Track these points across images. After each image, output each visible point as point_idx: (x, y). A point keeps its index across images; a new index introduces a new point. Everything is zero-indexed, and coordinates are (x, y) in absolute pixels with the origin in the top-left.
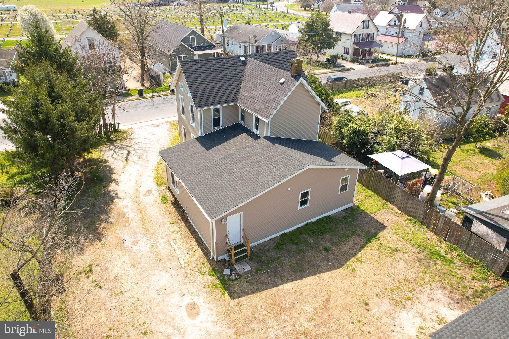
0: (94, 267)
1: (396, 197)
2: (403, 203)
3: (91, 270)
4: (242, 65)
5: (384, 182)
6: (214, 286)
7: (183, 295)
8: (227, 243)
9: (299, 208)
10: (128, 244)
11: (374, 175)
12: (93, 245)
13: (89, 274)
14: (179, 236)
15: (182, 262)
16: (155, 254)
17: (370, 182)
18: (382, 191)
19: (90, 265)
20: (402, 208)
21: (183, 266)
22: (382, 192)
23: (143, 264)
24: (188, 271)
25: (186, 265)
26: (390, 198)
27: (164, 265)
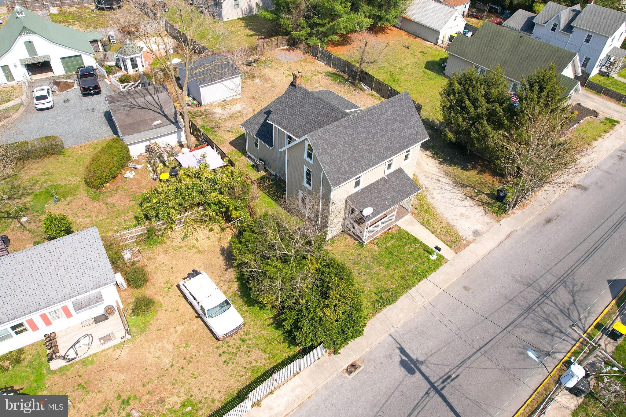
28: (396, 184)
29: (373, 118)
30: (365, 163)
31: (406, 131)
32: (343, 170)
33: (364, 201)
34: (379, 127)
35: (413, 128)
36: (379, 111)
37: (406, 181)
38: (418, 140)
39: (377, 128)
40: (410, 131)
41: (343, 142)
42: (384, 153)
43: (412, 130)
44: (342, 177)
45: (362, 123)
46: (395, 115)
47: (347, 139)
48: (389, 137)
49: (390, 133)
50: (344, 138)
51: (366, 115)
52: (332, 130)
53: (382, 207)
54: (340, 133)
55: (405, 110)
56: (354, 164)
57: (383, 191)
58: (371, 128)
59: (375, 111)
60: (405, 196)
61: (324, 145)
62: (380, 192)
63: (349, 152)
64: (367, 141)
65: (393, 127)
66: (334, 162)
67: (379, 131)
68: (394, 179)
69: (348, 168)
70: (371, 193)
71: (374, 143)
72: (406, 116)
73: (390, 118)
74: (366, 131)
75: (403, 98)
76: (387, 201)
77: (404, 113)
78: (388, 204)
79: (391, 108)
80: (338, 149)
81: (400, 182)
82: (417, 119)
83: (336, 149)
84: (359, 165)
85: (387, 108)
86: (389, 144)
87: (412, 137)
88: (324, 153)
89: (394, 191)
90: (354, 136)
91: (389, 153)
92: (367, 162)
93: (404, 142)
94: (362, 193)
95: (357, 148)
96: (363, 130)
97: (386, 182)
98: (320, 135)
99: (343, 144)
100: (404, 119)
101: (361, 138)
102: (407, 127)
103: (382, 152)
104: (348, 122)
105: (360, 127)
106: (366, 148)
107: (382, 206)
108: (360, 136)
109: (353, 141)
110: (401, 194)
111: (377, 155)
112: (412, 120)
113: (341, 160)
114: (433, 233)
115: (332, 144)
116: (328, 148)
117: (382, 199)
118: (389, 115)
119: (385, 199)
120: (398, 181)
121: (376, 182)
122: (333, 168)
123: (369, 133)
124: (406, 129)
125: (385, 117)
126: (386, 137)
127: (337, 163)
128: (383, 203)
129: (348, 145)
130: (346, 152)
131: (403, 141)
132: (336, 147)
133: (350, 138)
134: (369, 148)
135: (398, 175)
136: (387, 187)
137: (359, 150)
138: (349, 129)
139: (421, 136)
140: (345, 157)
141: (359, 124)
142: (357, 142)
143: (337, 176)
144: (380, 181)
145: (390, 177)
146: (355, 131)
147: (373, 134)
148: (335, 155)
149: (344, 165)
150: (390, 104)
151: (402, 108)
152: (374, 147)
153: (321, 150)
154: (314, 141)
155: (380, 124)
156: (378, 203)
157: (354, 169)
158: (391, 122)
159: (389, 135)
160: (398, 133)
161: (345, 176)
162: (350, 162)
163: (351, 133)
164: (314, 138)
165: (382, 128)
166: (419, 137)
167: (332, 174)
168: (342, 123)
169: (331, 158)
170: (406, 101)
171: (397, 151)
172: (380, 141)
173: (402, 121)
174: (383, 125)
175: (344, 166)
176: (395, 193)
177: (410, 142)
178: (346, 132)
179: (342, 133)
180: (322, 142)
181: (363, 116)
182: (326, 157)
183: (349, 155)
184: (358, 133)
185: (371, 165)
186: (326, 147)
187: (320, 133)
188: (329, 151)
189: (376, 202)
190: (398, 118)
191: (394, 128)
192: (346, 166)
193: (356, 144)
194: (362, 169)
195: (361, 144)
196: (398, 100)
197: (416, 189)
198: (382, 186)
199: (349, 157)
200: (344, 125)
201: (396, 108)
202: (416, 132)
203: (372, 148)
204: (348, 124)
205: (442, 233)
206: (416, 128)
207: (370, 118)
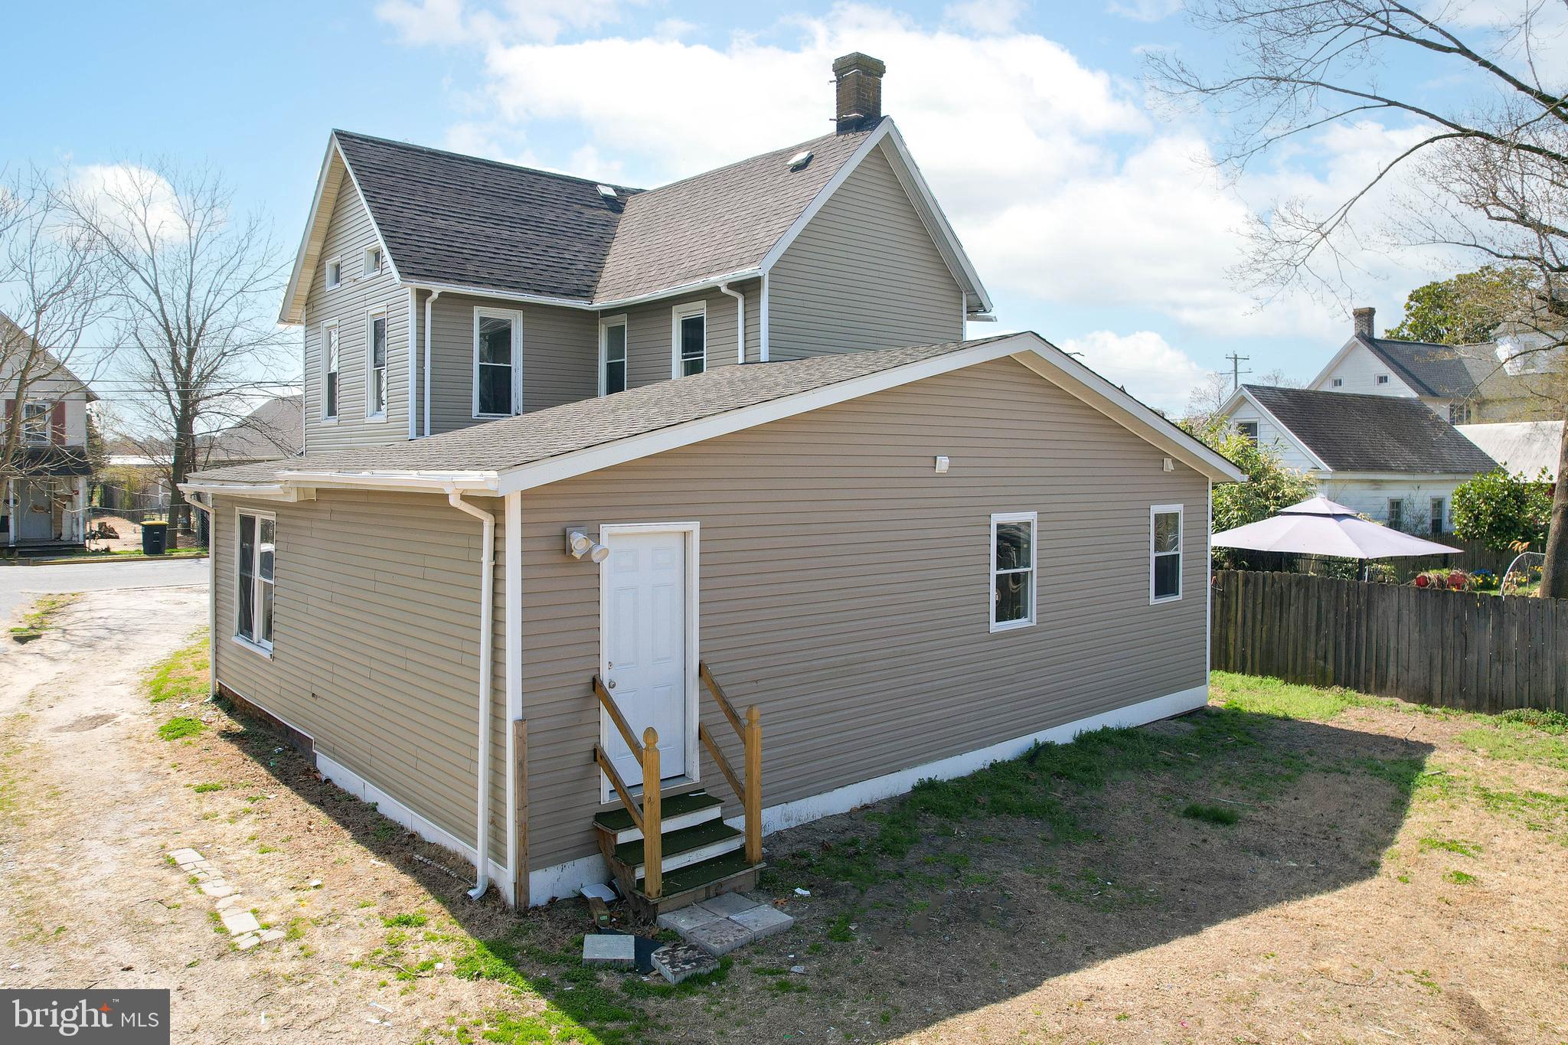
1: (1392, 644)
2: (1438, 662)
4: (606, 206)
5: (1307, 597)
8: (597, 756)
9: (996, 627)
11: (1245, 593)
17: (1231, 636)
18: (1305, 649)
20: (1437, 689)
22: (1305, 658)
26: (1358, 665)
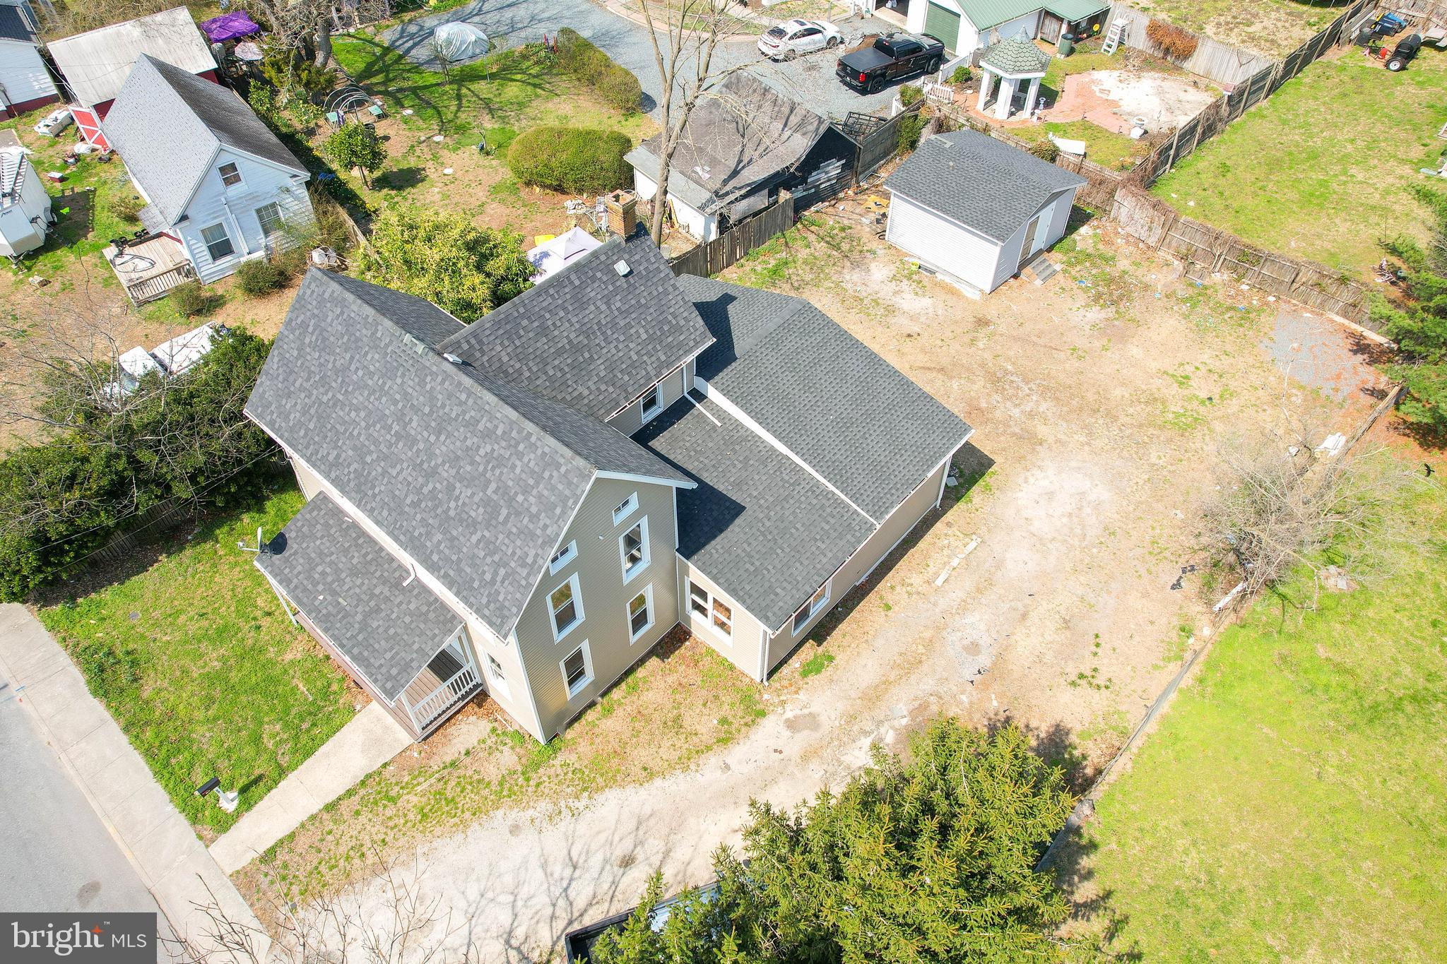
0: (1073, 677)
3: (1081, 676)
6: (988, 488)
7: (1027, 519)
10: (984, 660)
12: (1027, 726)
13: (1088, 673)
14: (916, 580)
15: (972, 545)
16: (980, 596)
19: (1073, 684)
21: (979, 540)
23: (1013, 603)
24: (984, 529)
25: (974, 537)
27: (993, 570)
28: (394, 616)
29: (443, 406)
30: (328, 454)
31: (474, 539)
32: (288, 406)
33: (319, 535)
34: (432, 439)
35: (496, 558)
36: (473, 413)
37: (416, 647)
38: (472, 599)
39: (425, 434)
40: (482, 554)
41: (342, 361)
42: (378, 499)
43: (489, 560)
44: (272, 412)
45: (411, 383)
46: (497, 472)
47: (353, 367)
48: (425, 490)
49: (438, 485)
50: (352, 358)
51: (440, 378)
52: (353, 315)
53: (305, 590)
54: (358, 340)
55: (532, 499)
56: (311, 426)
57: (359, 582)
58: (415, 418)
59: (463, 397)
60: (355, 651)
61: (313, 321)
62: (354, 572)
63: (330, 394)
64: (378, 426)
65: (458, 485)
66: (292, 372)
67: (421, 446)
68: (412, 607)
69: (298, 414)
70: (346, 551)
71: (385, 450)
72: (518, 514)
73: (478, 459)
74: (400, 405)
75: (563, 470)
76: (329, 598)
77: (520, 498)
78: (316, 603)
79: (504, 444)
80: (322, 360)
81: (407, 627)
82: (529, 560)
83: (320, 357)
84: (316, 439)
85: (499, 432)
86: (408, 501)
87: (468, 570)
88: (297, 333)
89: (367, 615)
90: (370, 382)
91: (385, 513)
92: (331, 458)
93: (440, 552)
94: (344, 526)
95: (347, 409)
96: (398, 397)
97: (397, 585)
98: (327, 295)
99: (338, 364)
100: (504, 512)
101: (376, 403)
102: (487, 534)
103: (377, 491)
104: (391, 341)
105: (399, 381)
106: (359, 434)
107: (310, 587)
108: (379, 399)
109: (359, 388)
110: (360, 637)
111: (362, 480)
112: (518, 543)
113: (305, 384)
114: (331, 807)
115: (324, 339)
116: (312, 334)
117: (333, 581)
118: (482, 452)
119: (334, 593)
120: (407, 619)
121: (388, 554)
122: (281, 378)
123: (400, 418)
124: (479, 534)
125: (469, 443)
126: (420, 479)
127: (295, 380)
128: (320, 587)
129: (343, 381)
130: (327, 387)
131: (440, 542)
132: (323, 354)
133: (360, 373)
134: (367, 443)
135: (432, 616)
136: (377, 591)
137: (347, 418)
138: (377, 356)
139: (492, 606)
140: (315, 392)
141: (403, 375)
142: (361, 399)
143: (270, 399)
144: (395, 565)
145: (415, 592)
146: (383, 376)
147: (403, 433)
148: (307, 364)
149: (299, 401)
150: (514, 434)
151: (531, 482)
152: (374, 456)
153: (299, 321)
154: (309, 292)
155: (443, 438)
156: (317, 576)
157: (302, 433)
158: (468, 468)
159: (430, 486)
160: (452, 513)
161: (278, 420)
162: (312, 411)
163: (372, 368)
164: (313, 286)
165: (437, 452)
166: (484, 600)
167: (268, 383)
168: (380, 328)
169: (297, 359)
170: (560, 487)
171: (402, 537)
172: (399, 467)
173: (492, 508)
174: (444, 449)
175: (296, 404)
176: (359, 617)
177: (452, 573)
178: (367, 352)
179: (360, 344)
180: (316, 311)
181: (432, 374)
182: (293, 345)
183: (325, 399)
184: (382, 388)
185: (333, 475)
186: (310, 329)
187: (329, 291)
188: (307, 341)
189: (320, 569)
190: (493, 486)
191: (457, 492)
192: (299, 407)
193: (355, 401)
194: (312, 454)
195: (362, 414)
196: (544, 454)
197: (389, 685)
198: (378, 574)
199: (321, 403)
200: (379, 335)
201: (518, 463)
202: (493, 581)
203: (370, 453)
204: (387, 346)
205: (330, 838)
206: (502, 572)
207: (440, 396)
